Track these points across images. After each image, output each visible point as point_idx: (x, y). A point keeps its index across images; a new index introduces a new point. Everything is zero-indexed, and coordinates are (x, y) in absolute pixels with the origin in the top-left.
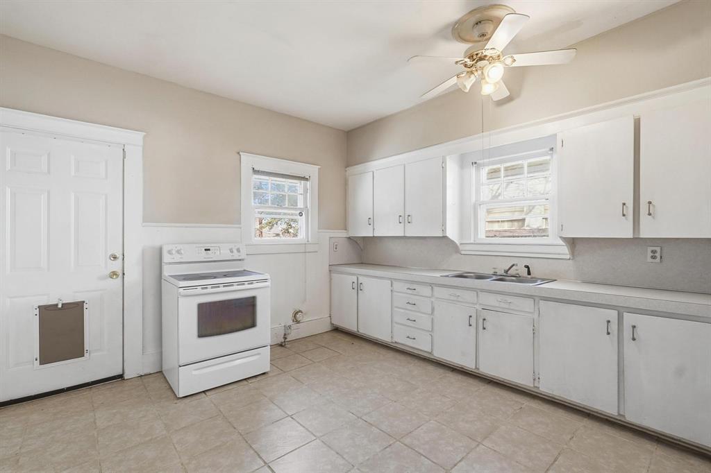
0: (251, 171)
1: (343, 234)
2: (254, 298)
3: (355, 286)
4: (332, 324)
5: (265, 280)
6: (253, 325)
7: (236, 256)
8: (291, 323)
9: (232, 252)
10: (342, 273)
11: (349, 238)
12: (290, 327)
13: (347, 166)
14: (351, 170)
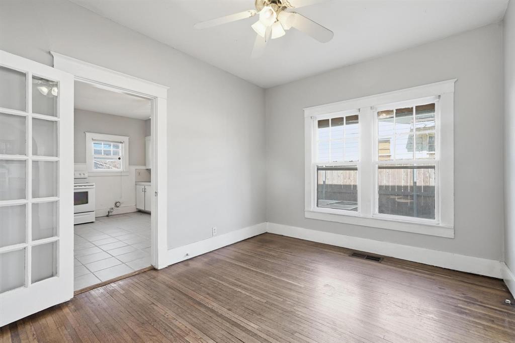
0: (91, 140)
1: (144, 168)
2: (87, 192)
3: (144, 190)
4: (137, 209)
5: (93, 185)
6: (87, 203)
7: (82, 176)
8: (113, 207)
9: (80, 174)
10: (140, 185)
11: (147, 169)
12: (112, 209)
13: (146, 136)
14: (147, 138)
